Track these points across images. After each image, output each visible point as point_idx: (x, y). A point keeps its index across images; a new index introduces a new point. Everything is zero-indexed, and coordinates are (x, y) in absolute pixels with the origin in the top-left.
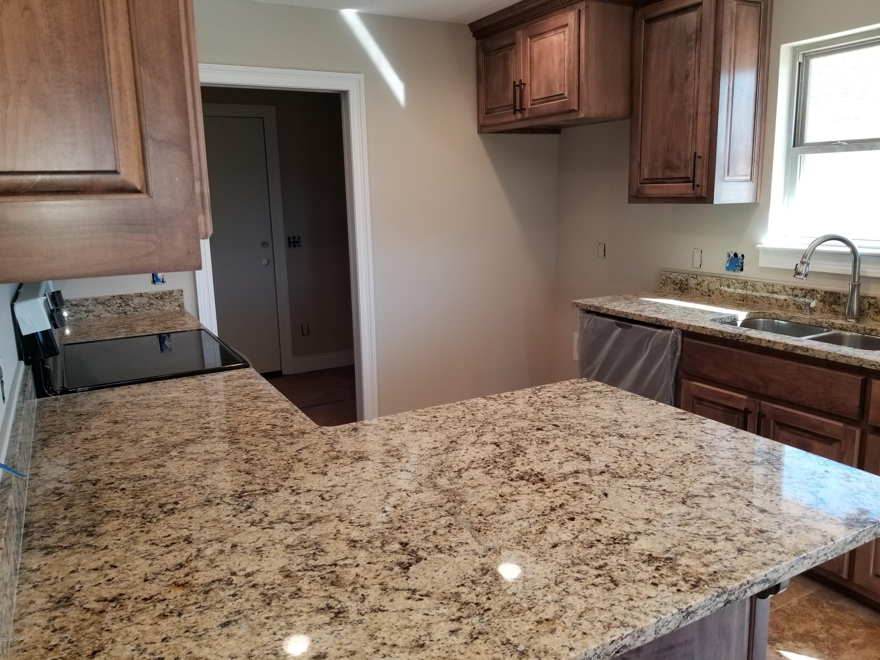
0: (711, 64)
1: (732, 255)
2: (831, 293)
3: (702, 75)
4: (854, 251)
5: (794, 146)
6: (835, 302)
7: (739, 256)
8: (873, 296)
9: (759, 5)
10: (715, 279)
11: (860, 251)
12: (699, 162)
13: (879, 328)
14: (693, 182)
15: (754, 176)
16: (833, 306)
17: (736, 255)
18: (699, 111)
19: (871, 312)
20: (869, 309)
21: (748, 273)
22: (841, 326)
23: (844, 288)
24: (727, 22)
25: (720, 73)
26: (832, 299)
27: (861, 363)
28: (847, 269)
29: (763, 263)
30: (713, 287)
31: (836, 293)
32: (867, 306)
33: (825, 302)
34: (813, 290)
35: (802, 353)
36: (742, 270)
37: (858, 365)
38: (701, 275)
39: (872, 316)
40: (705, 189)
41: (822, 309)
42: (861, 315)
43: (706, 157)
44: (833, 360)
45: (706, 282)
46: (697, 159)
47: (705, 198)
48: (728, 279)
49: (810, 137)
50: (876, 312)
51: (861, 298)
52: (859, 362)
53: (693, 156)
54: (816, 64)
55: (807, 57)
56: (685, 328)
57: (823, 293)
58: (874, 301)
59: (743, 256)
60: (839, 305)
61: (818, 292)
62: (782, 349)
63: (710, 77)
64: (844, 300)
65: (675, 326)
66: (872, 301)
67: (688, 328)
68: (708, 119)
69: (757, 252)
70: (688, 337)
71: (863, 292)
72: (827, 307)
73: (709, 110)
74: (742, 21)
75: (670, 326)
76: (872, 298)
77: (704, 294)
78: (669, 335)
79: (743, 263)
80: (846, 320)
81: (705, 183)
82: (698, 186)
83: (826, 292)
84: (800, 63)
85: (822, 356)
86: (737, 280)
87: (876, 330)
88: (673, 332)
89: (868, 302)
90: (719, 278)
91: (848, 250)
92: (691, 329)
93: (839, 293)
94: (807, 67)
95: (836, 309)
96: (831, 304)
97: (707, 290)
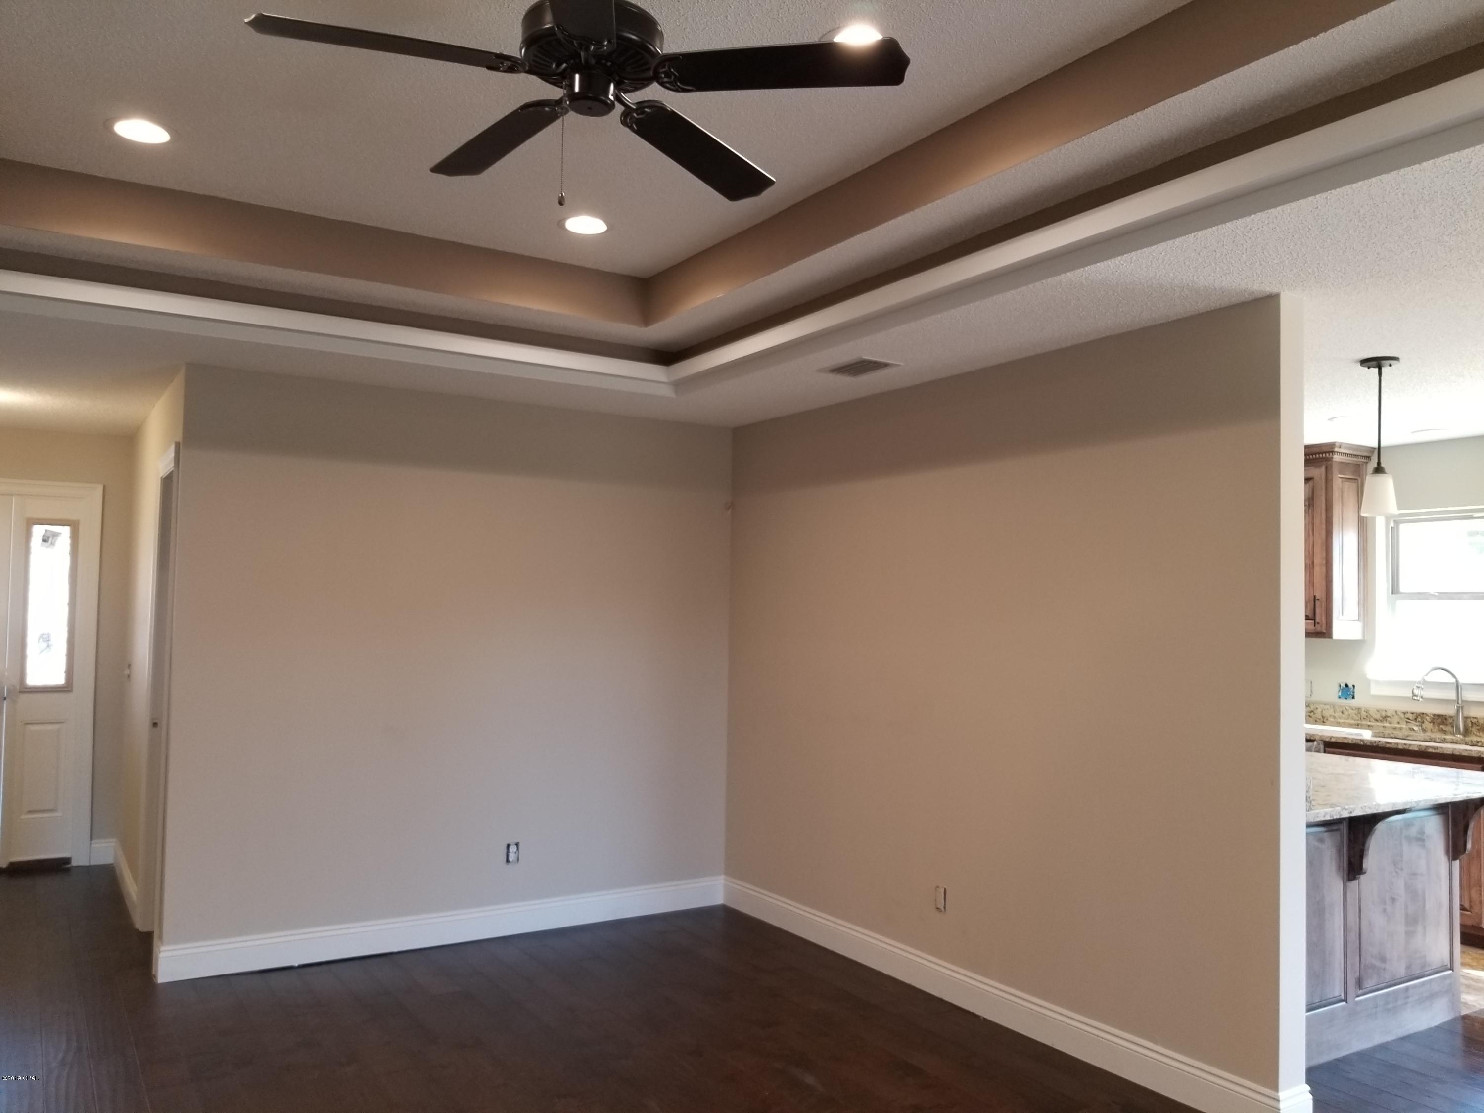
0: (1324, 526)
1: (1343, 685)
2: (1439, 716)
3: (1316, 533)
4: (1457, 681)
5: (1392, 593)
6: (1443, 723)
7: (1350, 686)
8: (1474, 716)
9: (1356, 481)
10: (1328, 707)
11: (1461, 681)
12: (1318, 603)
13: (1482, 740)
14: (1315, 620)
15: (1362, 616)
16: (1441, 726)
17: (1347, 685)
18: (1316, 562)
19: (1474, 730)
20: (1472, 727)
21: (1360, 700)
22: (1451, 741)
23: (1450, 711)
24: (1336, 494)
25: (1332, 534)
26: (1440, 720)
27: (1480, 754)
28: (1452, 695)
29: (1375, 690)
30: (1326, 714)
31: (1443, 716)
32: (1470, 725)
33: (1434, 723)
34: (1423, 714)
35: (1433, 751)
36: (1353, 698)
37: (1478, 756)
38: (1314, 704)
39: (1475, 733)
40: (1324, 626)
41: (1431, 730)
42: (1467, 732)
43: (1324, 599)
44: (1458, 754)
45: (1319, 710)
46: (1317, 601)
47: (1324, 633)
48: (1341, 707)
49: (1402, 589)
50: (1478, 730)
51: (1466, 718)
52: (1478, 753)
53: (1313, 598)
54: (1402, 527)
55: (1397, 523)
56: (1327, 740)
57: (1432, 716)
58: (1476, 720)
59: (1354, 686)
60: (1447, 725)
61: (1427, 715)
62: (1416, 749)
63: (1324, 537)
64: (1450, 721)
65: (1317, 738)
66: (1474, 721)
67: (1331, 738)
68: (1324, 569)
69: (1368, 682)
70: (1328, 747)
71: (1466, 714)
72: (1436, 727)
73: (1324, 562)
74: (1345, 495)
75: (1312, 738)
76: (1473, 718)
77: (1318, 720)
78: (1312, 746)
79: (1354, 692)
80: (1454, 736)
81: (1324, 621)
82: (1318, 623)
83: (1434, 715)
84: (1392, 528)
85: (1449, 752)
86: (1350, 707)
87: (1481, 741)
88: (1315, 743)
89: (1471, 721)
90: (1333, 706)
91: (1453, 680)
92: (1333, 740)
93: (1446, 715)
94: (1398, 531)
95: (1444, 729)
96: (1440, 724)
97: (1320, 717)
